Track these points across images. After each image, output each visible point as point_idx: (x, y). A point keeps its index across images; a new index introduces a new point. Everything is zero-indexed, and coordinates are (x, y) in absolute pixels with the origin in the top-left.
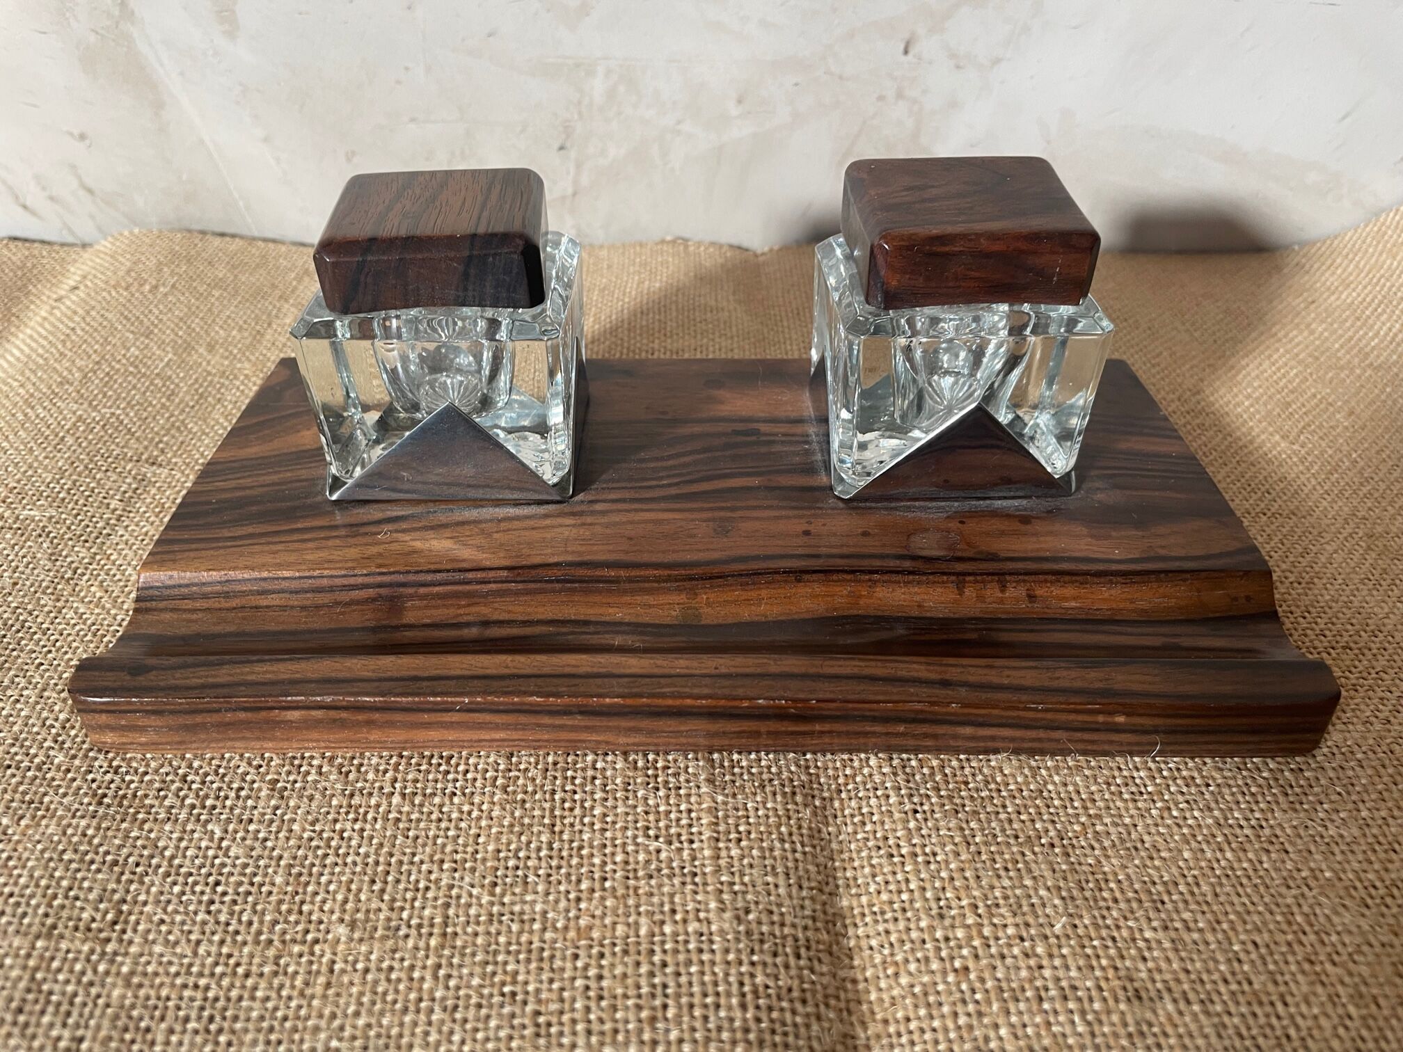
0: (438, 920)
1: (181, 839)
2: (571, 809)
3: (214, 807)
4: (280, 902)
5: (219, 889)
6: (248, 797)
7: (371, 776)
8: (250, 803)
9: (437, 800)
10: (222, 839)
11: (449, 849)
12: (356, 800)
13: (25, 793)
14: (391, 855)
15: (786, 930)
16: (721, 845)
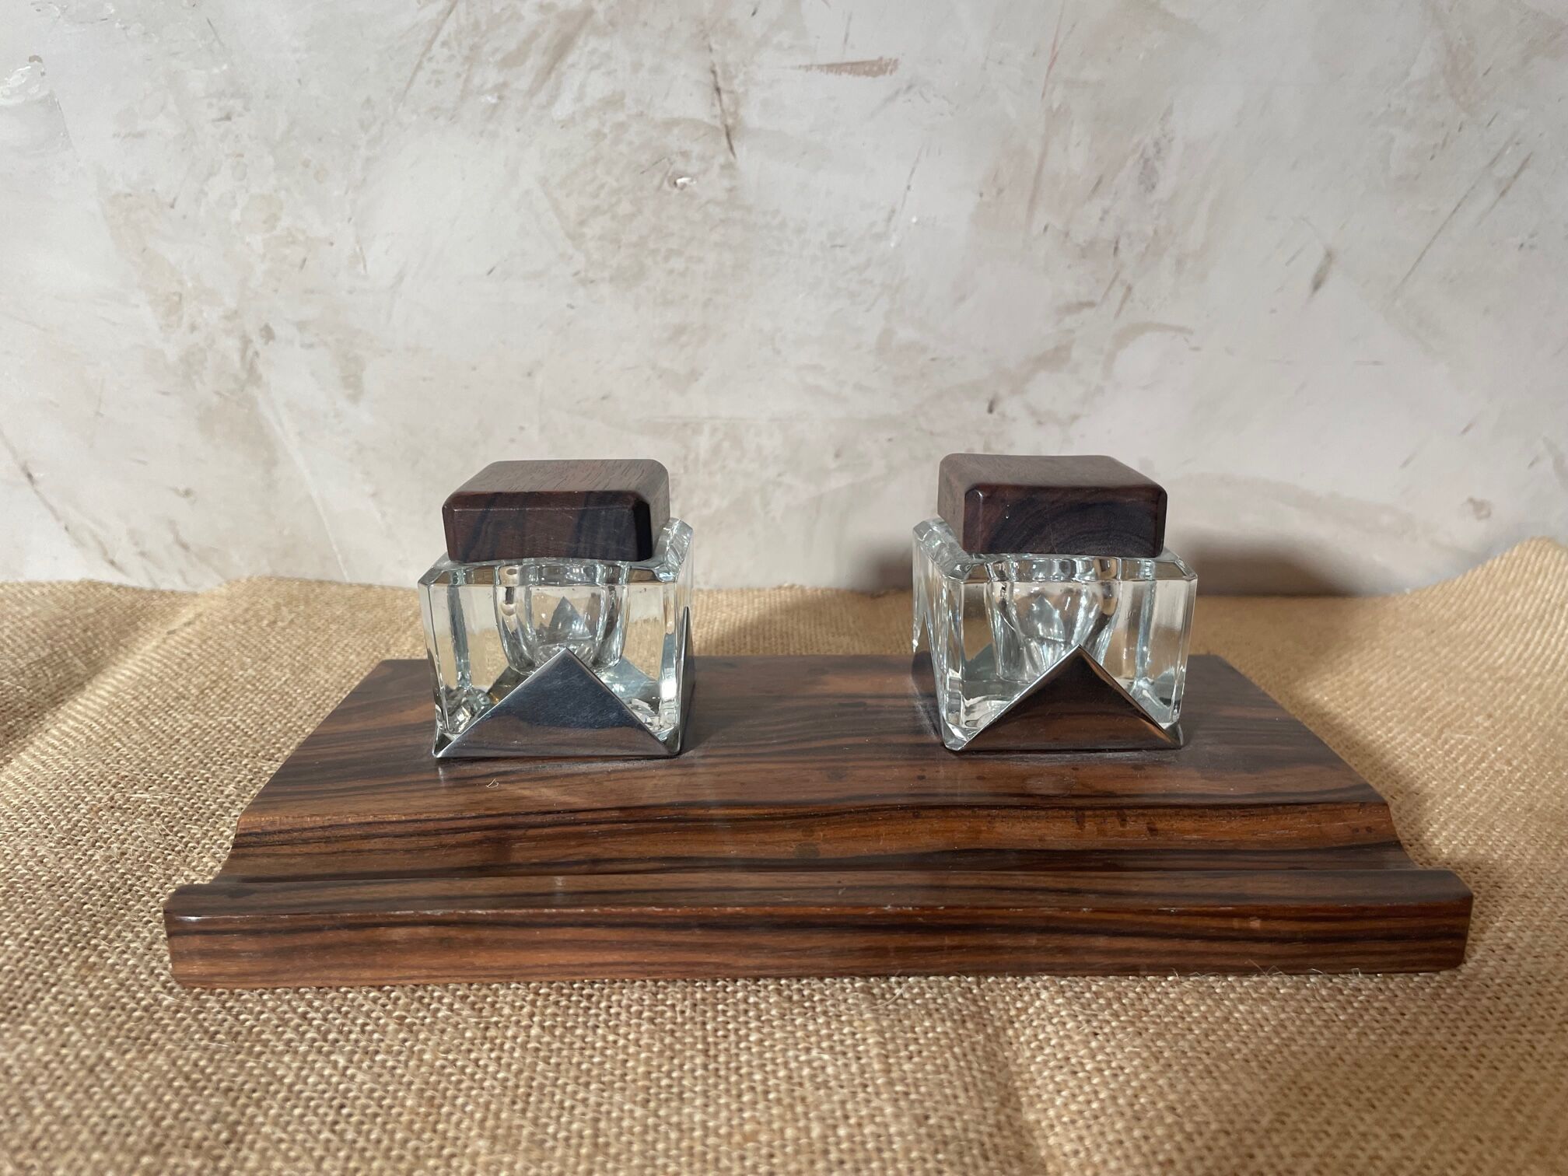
0: (587, 1132)
1: (301, 1069)
2: (725, 1037)
3: (337, 1041)
4: (412, 1122)
5: (345, 1111)
6: (373, 1032)
7: (507, 1011)
8: (376, 1036)
9: (579, 1032)
10: (346, 1068)
11: (595, 1072)
12: (491, 1033)
13: (130, 1030)
14: (533, 1079)
15: (972, 1135)
16: (891, 1061)
